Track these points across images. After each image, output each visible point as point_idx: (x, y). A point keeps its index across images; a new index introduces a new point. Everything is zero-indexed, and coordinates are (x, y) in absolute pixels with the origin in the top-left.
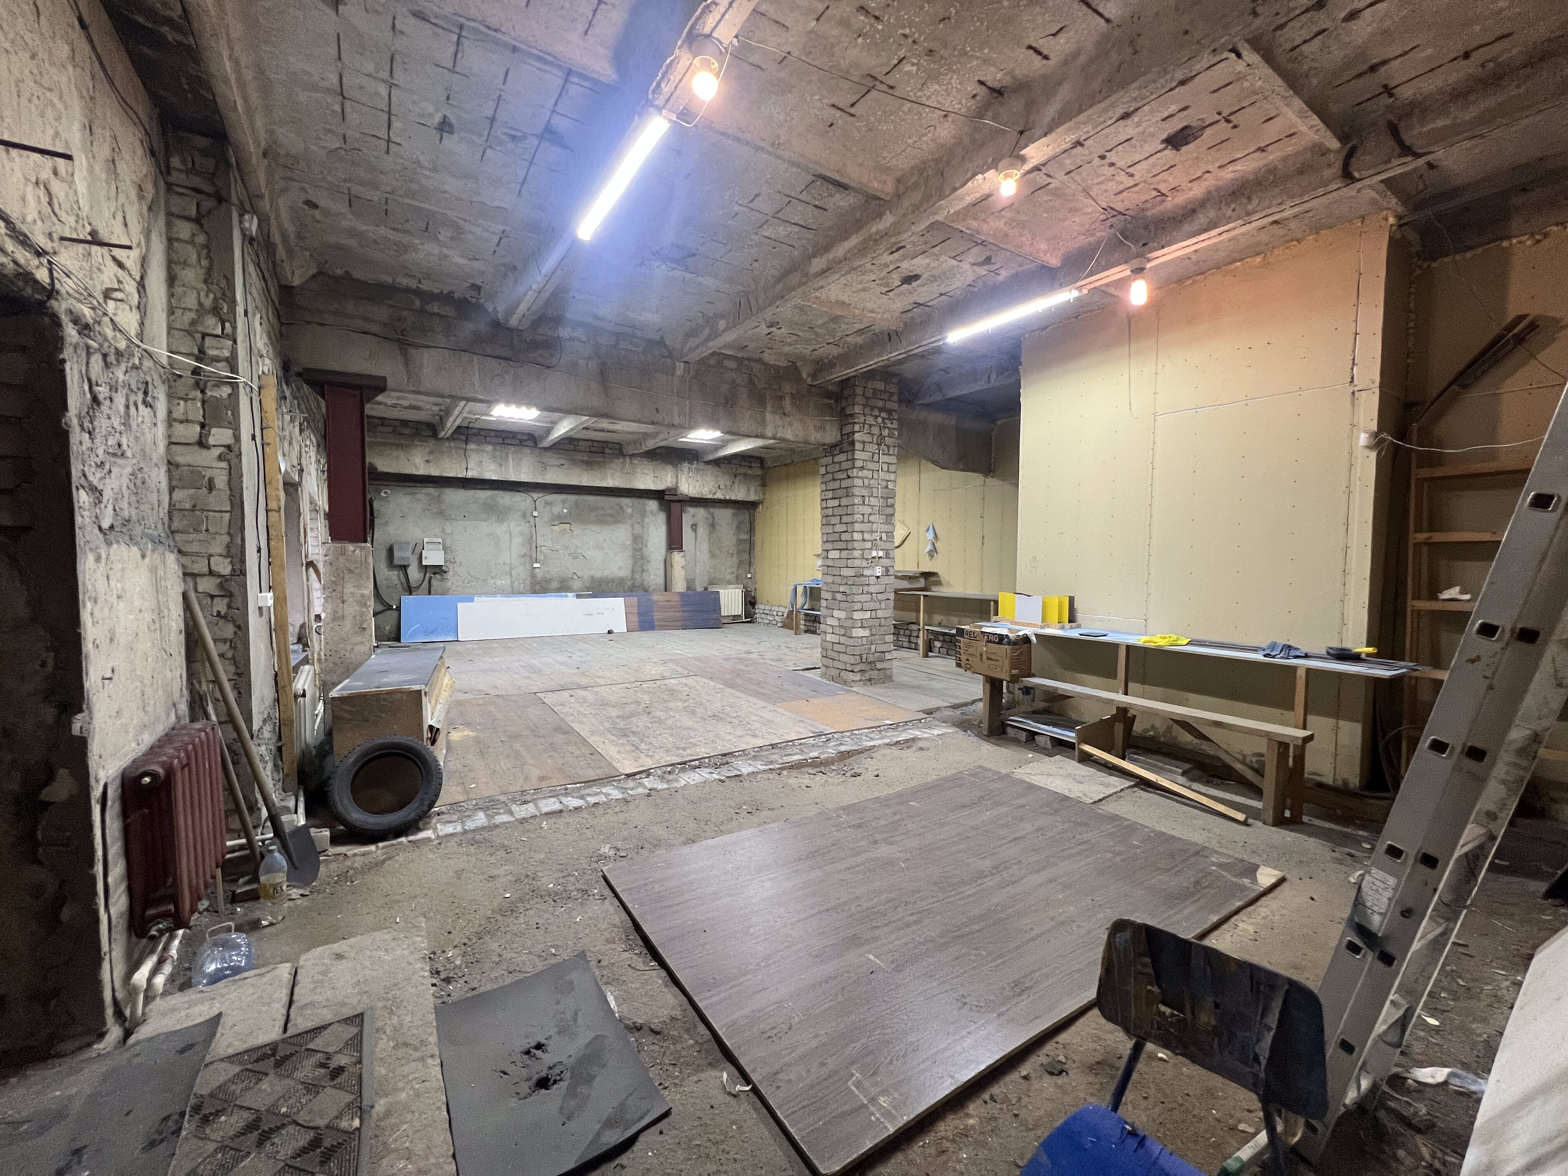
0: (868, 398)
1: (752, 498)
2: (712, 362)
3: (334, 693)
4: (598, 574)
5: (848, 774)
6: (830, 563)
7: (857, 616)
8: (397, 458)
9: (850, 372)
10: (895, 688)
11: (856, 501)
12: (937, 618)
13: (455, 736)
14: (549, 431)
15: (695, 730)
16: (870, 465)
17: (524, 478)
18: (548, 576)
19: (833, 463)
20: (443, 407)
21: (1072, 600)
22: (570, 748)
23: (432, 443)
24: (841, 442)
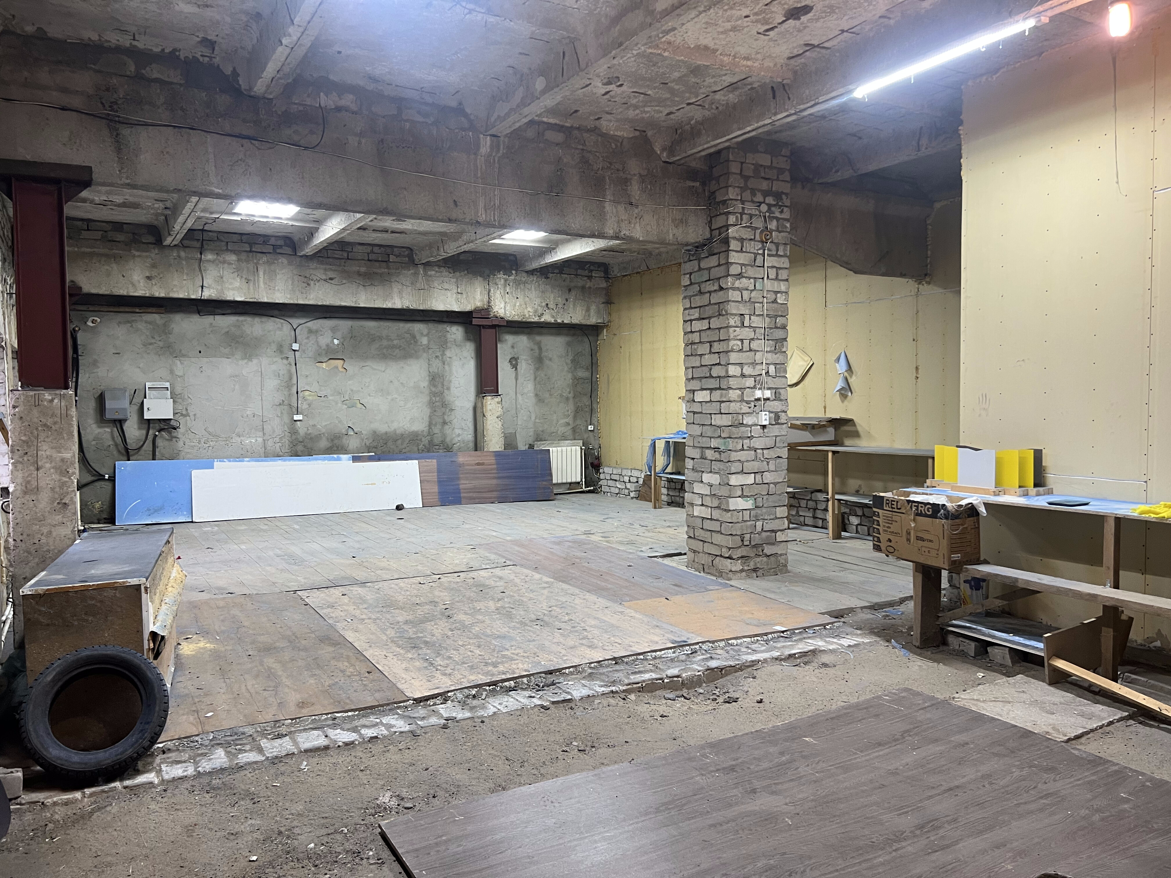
0: (746, 178)
1: (593, 320)
2: (530, 133)
3: (26, 590)
4: (382, 428)
5: (721, 700)
6: (697, 408)
7: (734, 480)
8: (108, 274)
9: (721, 142)
10: (790, 582)
11: (732, 322)
12: (853, 483)
13: (187, 649)
14: (311, 233)
15: (511, 639)
16: (751, 272)
17: (280, 297)
18: (313, 432)
19: (700, 269)
20: (169, 204)
21: (1038, 455)
22: (340, 665)
23: (154, 253)
24: (710, 240)
